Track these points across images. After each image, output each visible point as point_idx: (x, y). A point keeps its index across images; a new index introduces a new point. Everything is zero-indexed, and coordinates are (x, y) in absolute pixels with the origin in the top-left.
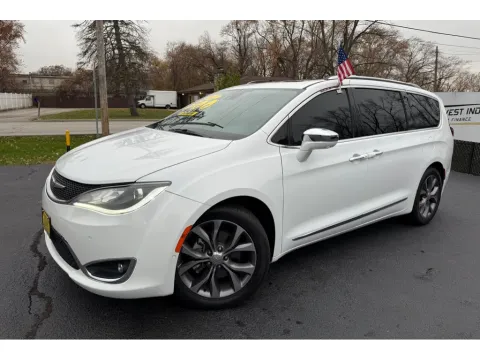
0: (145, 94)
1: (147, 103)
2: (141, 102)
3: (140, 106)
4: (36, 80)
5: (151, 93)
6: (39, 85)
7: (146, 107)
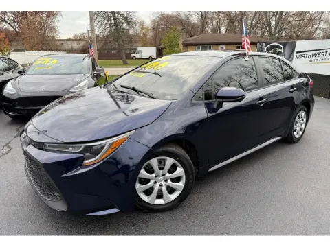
0: (136, 49)
1: (137, 56)
2: (133, 55)
3: (132, 58)
4: (69, 43)
5: (139, 48)
6: (70, 46)
7: (136, 59)
